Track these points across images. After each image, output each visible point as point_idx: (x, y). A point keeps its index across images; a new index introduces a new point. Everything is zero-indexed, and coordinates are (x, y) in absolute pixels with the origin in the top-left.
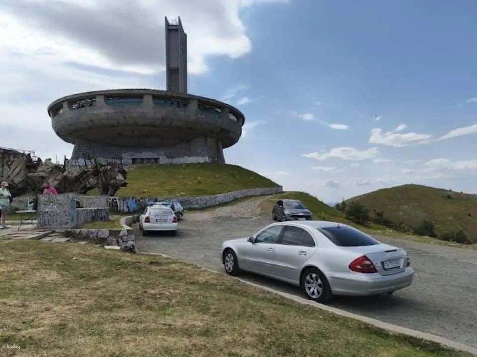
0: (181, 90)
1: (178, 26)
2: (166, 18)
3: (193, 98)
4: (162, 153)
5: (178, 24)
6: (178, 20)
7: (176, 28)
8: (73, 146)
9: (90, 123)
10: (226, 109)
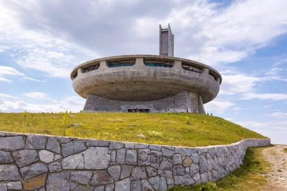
0: (170, 55)
1: (168, 29)
2: (160, 26)
3: (178, 60)
4: (152, 105)
5: (168, 28)
6: (168, 26)
7: (166, 30)
8: (86, 100)
9: (95, 82)
10: (206, 69)
